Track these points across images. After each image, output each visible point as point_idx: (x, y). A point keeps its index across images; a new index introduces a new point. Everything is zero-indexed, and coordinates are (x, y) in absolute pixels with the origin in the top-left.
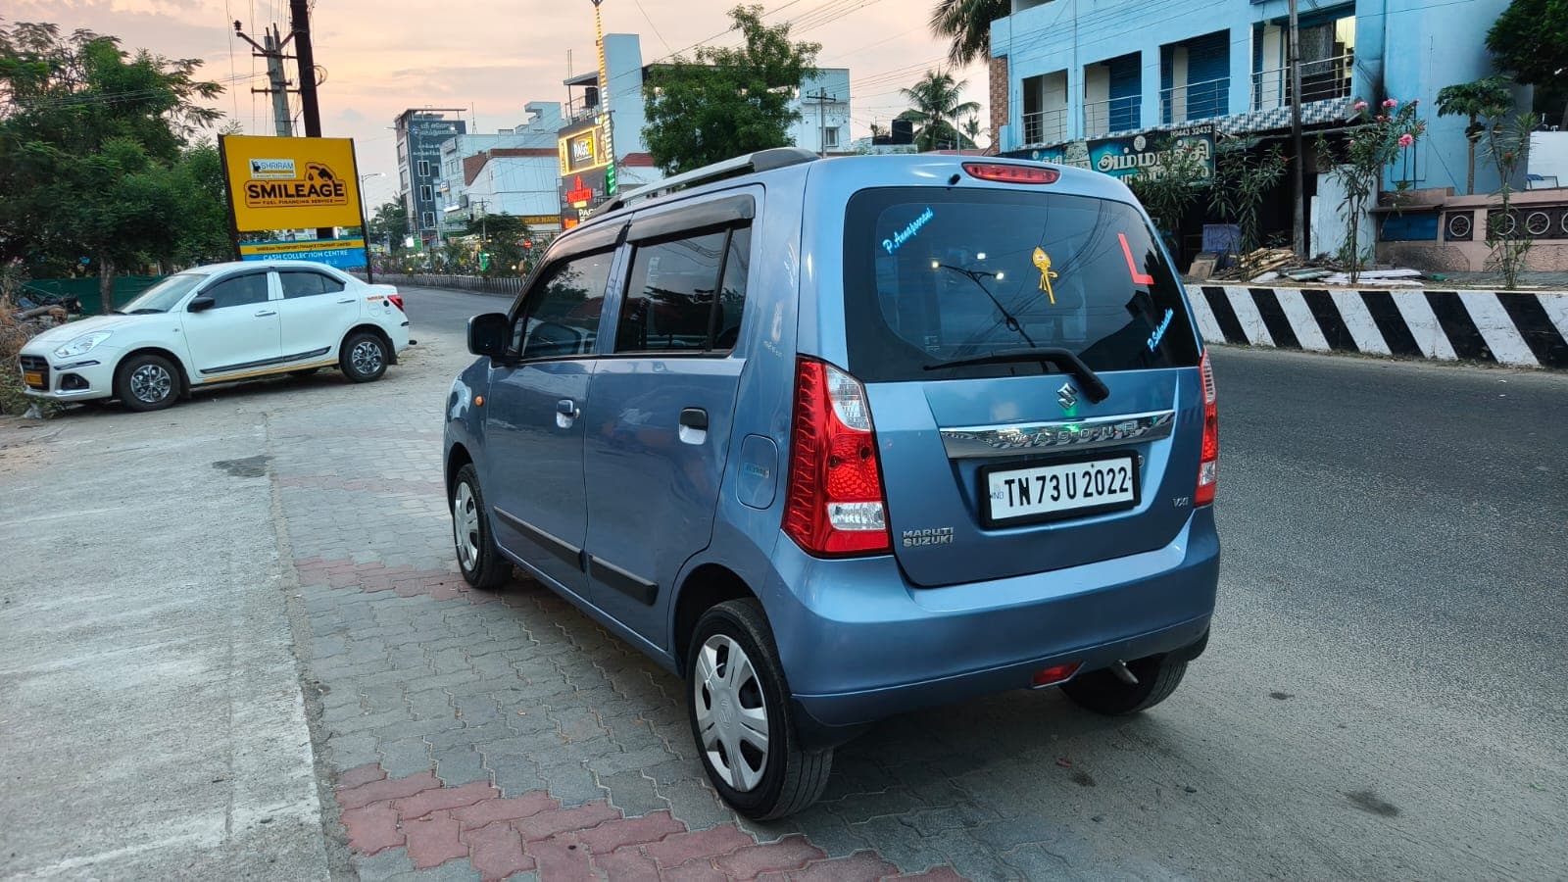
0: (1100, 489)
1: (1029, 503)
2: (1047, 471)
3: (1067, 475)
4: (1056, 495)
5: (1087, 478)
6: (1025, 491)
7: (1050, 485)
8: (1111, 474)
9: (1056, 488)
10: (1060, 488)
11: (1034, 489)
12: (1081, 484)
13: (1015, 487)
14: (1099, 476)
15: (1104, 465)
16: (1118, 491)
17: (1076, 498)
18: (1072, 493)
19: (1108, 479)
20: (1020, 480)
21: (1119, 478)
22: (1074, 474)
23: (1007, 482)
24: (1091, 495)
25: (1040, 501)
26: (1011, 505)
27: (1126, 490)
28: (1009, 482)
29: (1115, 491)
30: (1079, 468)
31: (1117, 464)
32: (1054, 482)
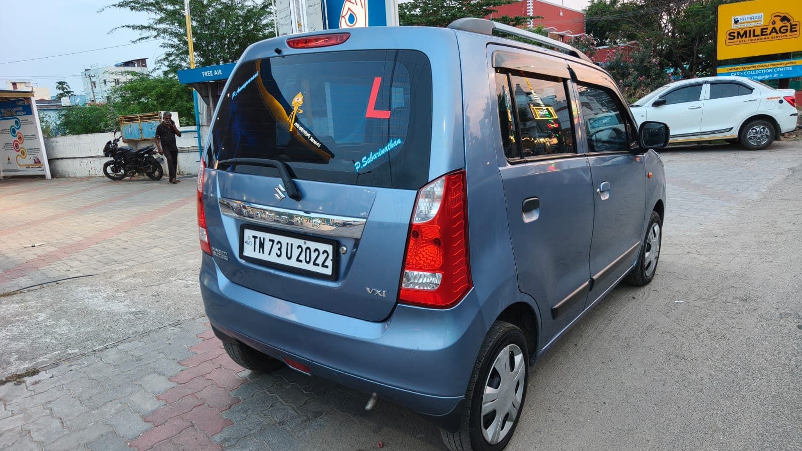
0: (308, 260)
1: (263, 253)
2: (277, 238)
3: (288, 244)
4: (279, 254)
5: (300, 249)
6: (262, 245)
7: (276, 247)
8: (317, 253)
9: (280, 249)
10: (282, 250)
11: (268, 245)
12: (296, 252)
13: (258, 241)
14: (308, 251)
15: (313, 245)
16: (320, 265)
17: (292, 259)
18: (289, 256)
19: (314, 255)
20: (260, 238)
21: (322, 257)
22: (292, 244)
23: (253, 237)
24: (301, 261)
25: (269, 254)
26: (255, 251)
27: (327, 267)
28: (255, 237)
29: (318, 265)
30: (296, 242)
31: (322, 247)
32: (279, 246)
